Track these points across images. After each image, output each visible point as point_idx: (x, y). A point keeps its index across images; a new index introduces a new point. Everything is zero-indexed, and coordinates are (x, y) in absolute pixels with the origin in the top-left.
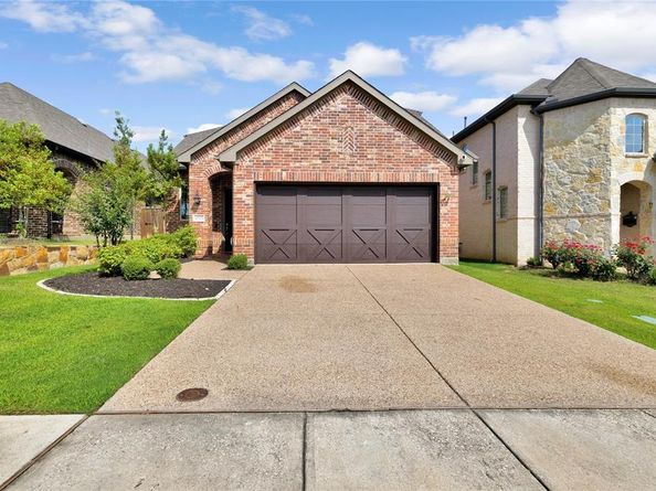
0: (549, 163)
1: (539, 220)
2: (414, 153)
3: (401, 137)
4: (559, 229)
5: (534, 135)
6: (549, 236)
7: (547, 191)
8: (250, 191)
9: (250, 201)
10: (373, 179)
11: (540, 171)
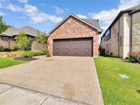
0: (134, 29)
1: (131, 46)
2: (87, 30)
3: (83, 27)
4: (137, 48)
5: (129, 21)
6: (134, 50)
7: (133, 37)
8: (52, 41)
9: (52, 43)
10: (77, 37)
11: (131, 31)
